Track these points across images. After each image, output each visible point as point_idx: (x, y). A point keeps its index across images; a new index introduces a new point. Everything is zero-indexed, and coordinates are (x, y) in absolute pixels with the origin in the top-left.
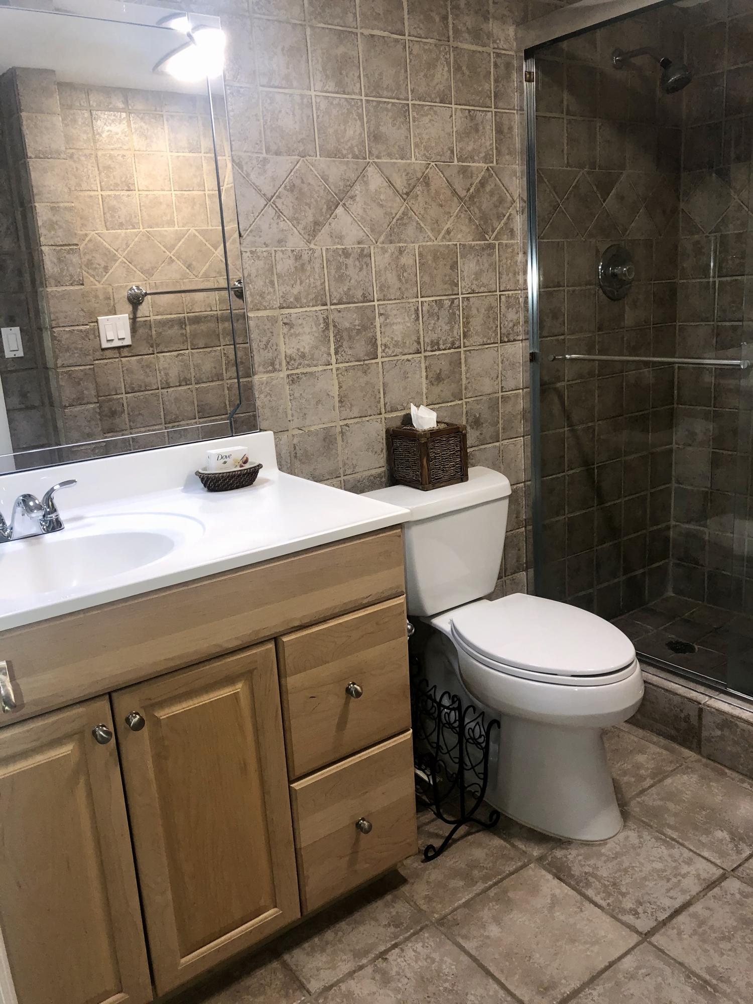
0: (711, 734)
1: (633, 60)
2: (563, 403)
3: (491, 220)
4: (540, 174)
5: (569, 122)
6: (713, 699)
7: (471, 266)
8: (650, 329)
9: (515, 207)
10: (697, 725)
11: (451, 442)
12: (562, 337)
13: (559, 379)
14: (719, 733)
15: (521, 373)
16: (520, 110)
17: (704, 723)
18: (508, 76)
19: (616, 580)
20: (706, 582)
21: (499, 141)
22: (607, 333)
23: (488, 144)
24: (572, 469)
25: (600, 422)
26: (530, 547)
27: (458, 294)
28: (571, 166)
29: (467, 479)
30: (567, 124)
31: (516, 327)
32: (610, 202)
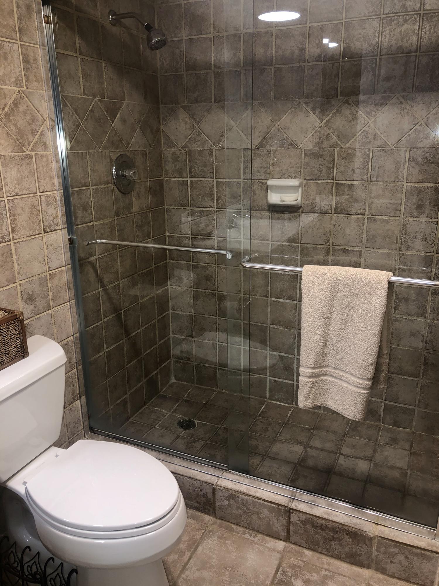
0: (222, 504)
1: (124, 21)
2: (96, 272)
3: (26, 135)
4: (63, 99)
5: (82, 60)
6: (221, 479)
7: (13, 173)
8: (149, 212)
9: (46, 125)
10: (212, 498)
11: (11, 328)
12: (91, 224)
13: (91, 255)
14: (227, 503)
15: (63, 254)
16: (42, 46)
17: (216, 497)
18: (30, 17)
19: (140, 384)
20: (195, 371)
21: (26, 69)
22: (122, 218)
23: (17, 70)
24: (106, 317)
25: (123, 281)
26: (82, 382)
27: (3, 197)
28: (86, 95)
29: (28, 355)
30: (81, 62)
31: (55, 220)
32: (117, 123)
